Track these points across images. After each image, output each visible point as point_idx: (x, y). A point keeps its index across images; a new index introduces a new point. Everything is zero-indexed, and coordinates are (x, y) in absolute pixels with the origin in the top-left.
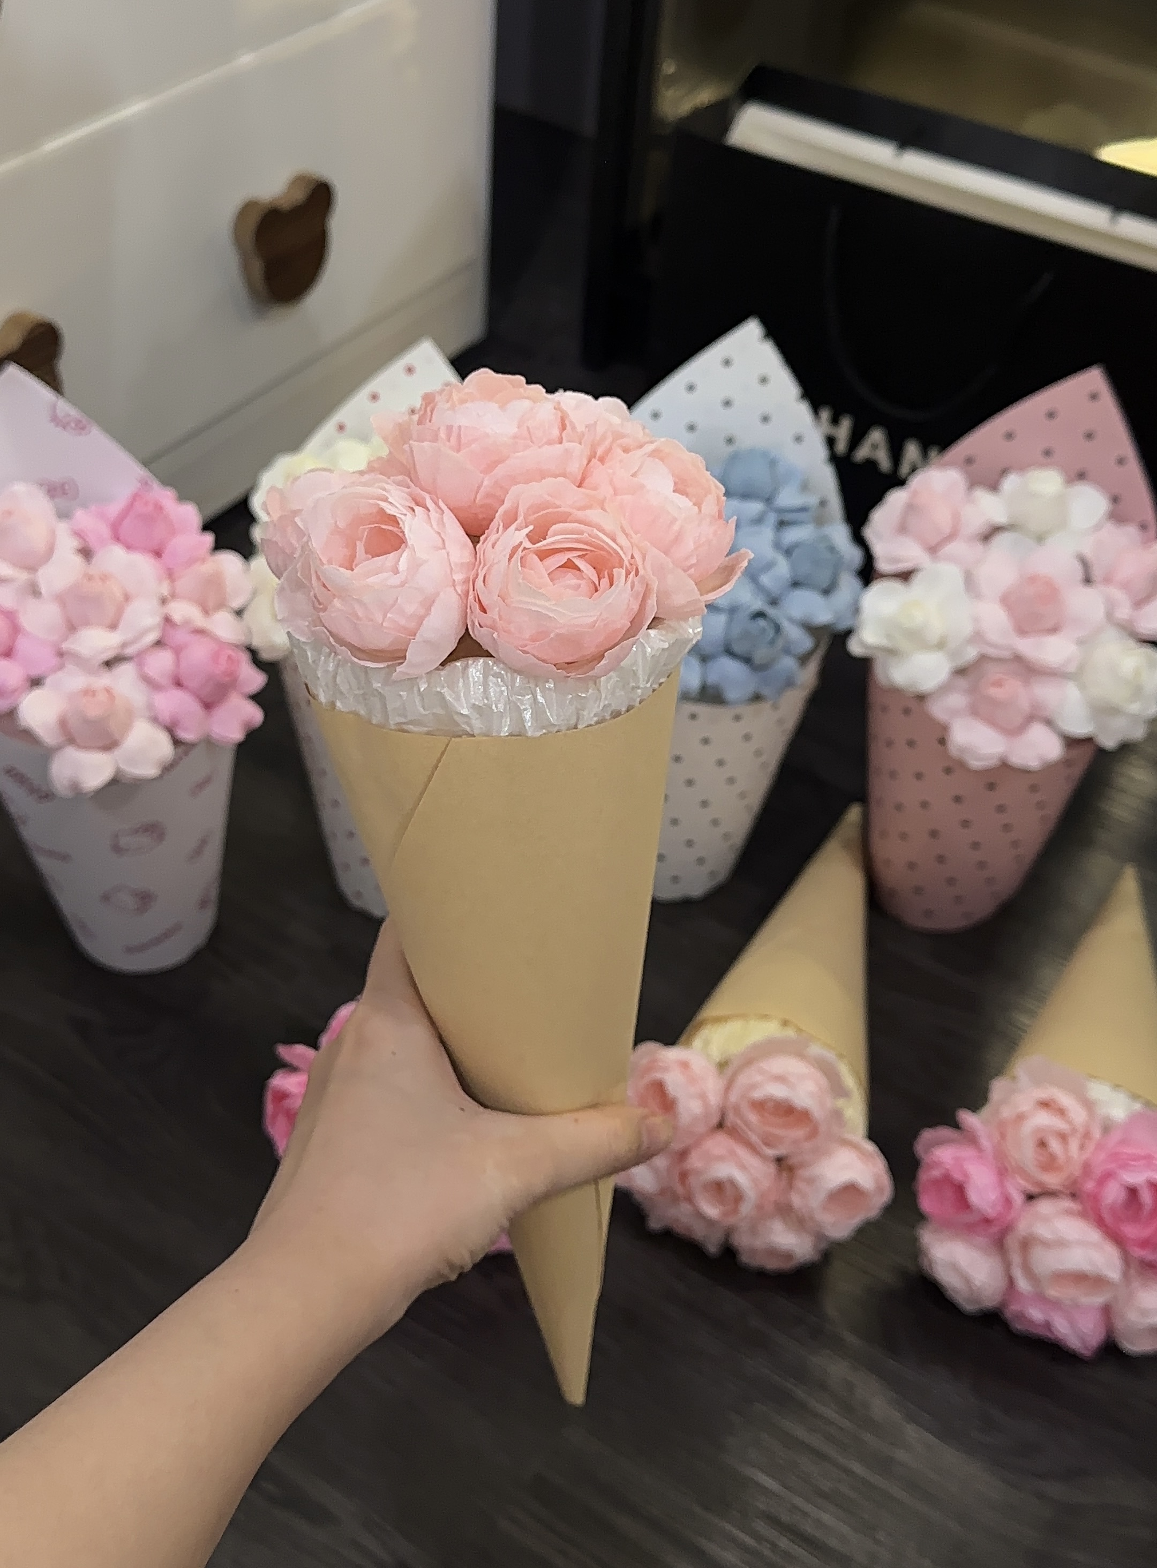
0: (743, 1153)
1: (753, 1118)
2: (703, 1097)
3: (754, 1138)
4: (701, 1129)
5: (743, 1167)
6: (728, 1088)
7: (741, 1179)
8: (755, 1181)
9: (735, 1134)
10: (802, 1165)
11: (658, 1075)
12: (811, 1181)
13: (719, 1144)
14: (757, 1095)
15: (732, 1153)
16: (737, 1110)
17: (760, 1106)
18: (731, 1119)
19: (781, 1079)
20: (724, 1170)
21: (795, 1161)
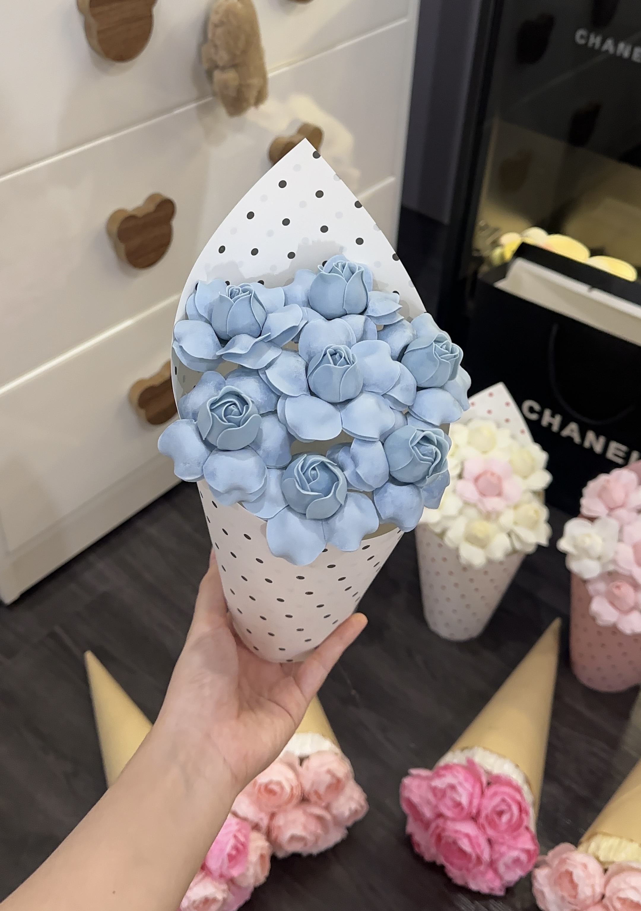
1: (618, 905)
2: (593, 886)
4: (590, 901)
6: (607, 883)
11: (571, 869)
14: (622, 895)
16: (610, 898)
17: (624, 901)
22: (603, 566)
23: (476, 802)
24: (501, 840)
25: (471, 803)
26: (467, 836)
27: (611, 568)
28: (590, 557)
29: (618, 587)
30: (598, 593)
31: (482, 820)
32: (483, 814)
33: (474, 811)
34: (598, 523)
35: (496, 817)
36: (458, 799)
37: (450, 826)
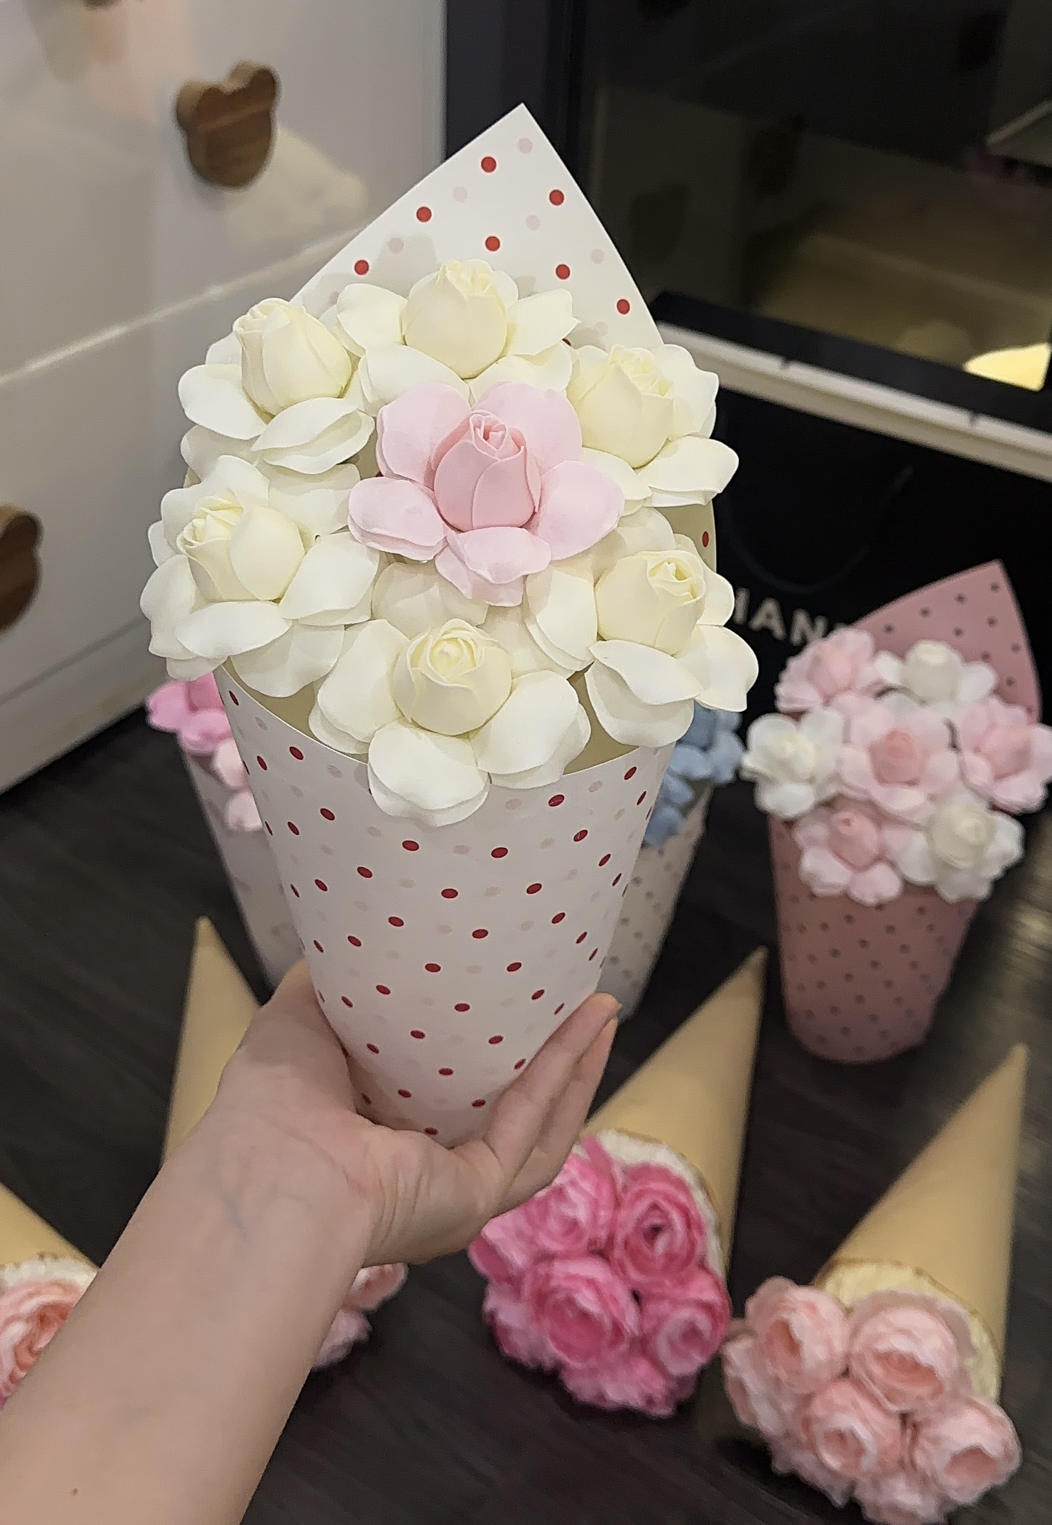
0: (865, 1405)
2: (829, 1342)
3: (878, 1392)
4: (825, 1375)
5: (865, 1421)
7: (862, 1432)
8: (875, 1434)
9: (859, 1384)
10: (928, 1422)
12: (936, 1441)
13: (842, 1393)
14: (882, 1347)
15: (855, 1405)
17: (885, 1358)
18: (856, 1368)
19: (906, 1332)
20: (846, 1421)
21: (918, 1418)
22: (819, 789)
24: (656, 1290)
26: (591, 1283)
27: (832, 790)
28: (794, 777)
29: (847, 822)
30: (813, 842)
31: (618, 1253)
32: (619, 1239)
35: (644, 1246)
36: (569, 1213)
37: (559, 1269)
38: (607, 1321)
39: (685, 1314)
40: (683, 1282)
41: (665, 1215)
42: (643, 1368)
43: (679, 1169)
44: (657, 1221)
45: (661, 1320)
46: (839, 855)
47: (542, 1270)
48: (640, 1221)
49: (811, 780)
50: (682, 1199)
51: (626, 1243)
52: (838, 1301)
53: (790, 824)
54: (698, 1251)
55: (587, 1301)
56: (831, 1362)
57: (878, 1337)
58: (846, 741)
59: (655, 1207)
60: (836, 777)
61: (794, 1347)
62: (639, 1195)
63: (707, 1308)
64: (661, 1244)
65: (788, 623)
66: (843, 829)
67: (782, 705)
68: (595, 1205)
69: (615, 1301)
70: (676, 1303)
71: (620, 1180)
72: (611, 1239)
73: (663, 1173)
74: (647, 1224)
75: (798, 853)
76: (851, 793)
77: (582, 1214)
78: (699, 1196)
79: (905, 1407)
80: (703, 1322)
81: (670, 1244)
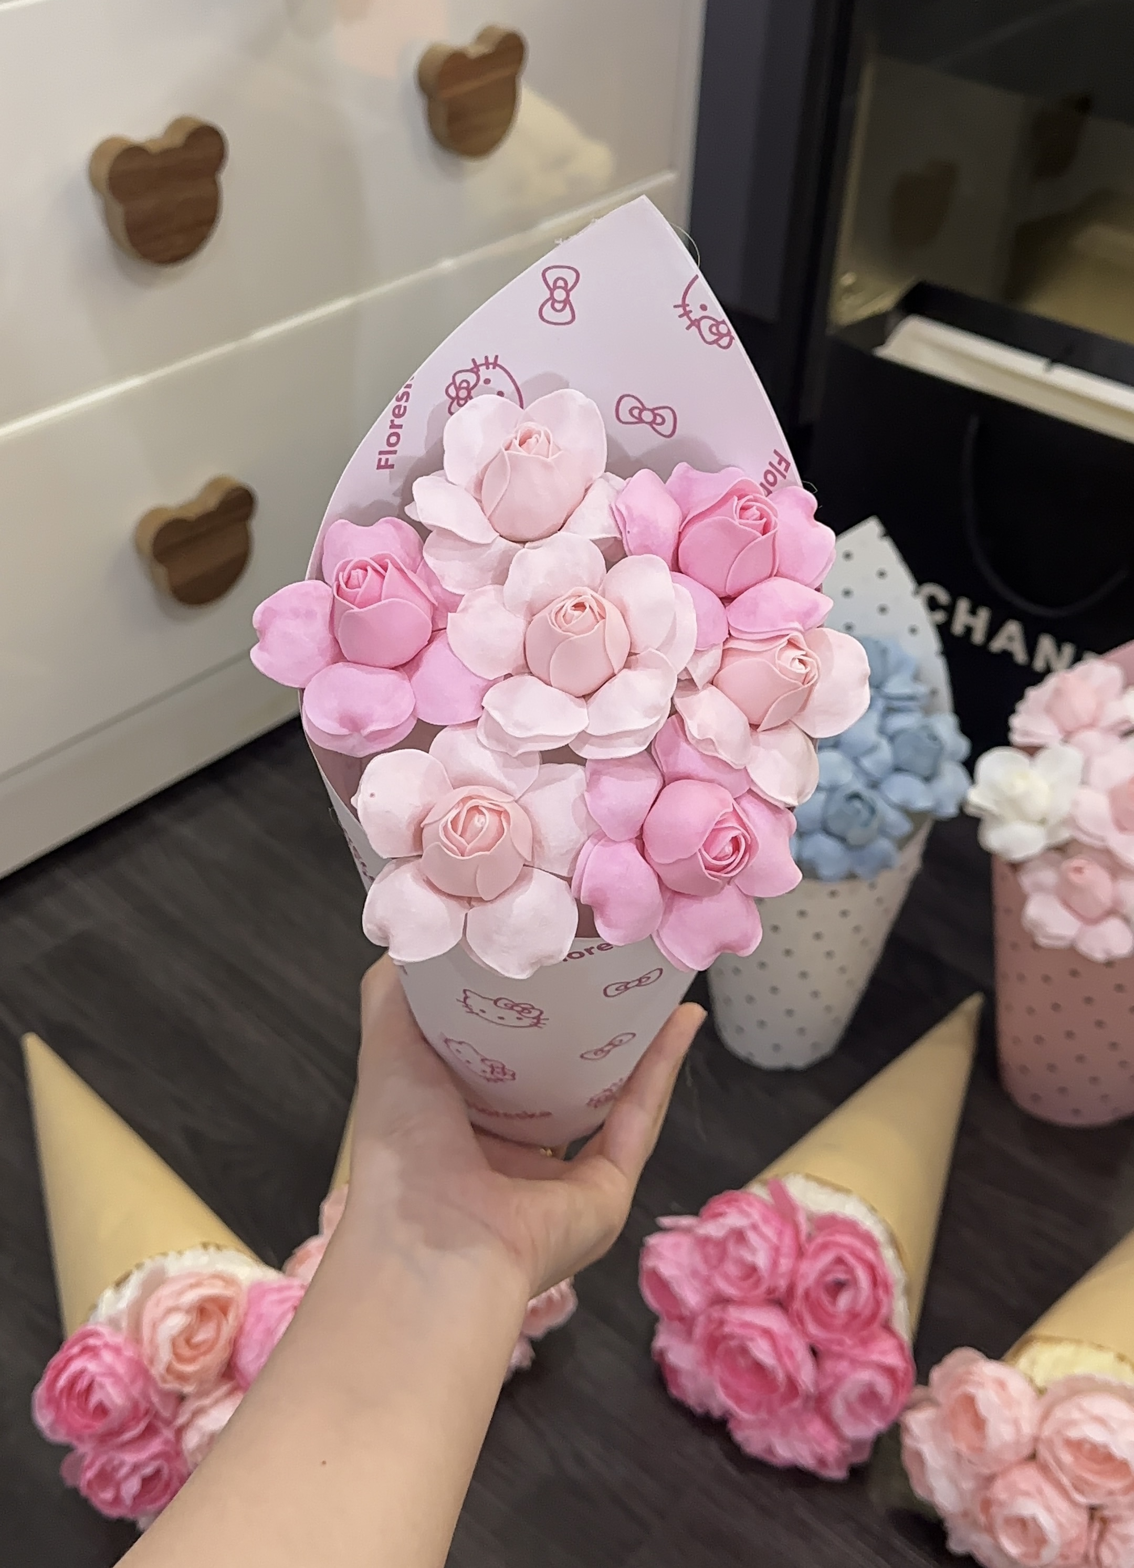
0: (1050, 1491)
1: (1067, 1458)
2: (1016, 1423)
3: (1065, 1481)
4: (1010, 1456)
5: (1049, 1509)
6: (1045, 1416)
7: (1046, 1521)
8: (1060, 1525)
9: (1044, 1469)
10: (1118, 1519)
11: (971, 1390)
12: (1125, 1539)
13: (1027, 1478)
14: (1073, 1434)
15: (1040, 1492)
16: (1050, 1443)
17: (1076, 1446)
18: (1044, 1453)
19: (1101, 1421)
20: (1029, 1508)
21: (1107, 1513)
22: (1051, 833)
23: (785, 1264)
24: (836, 1348)
25: (775, 1264)
26: (767, 1333)
27: (1065, 834)
28: (1024, 817)
29: (1079, 870)
30: (1040, 888)
31: (798, 1305)
32: (800, 1291)
33: (783, 1284)
34: (1042, 756)
35: (825, 1299)
36: (748, 1257)
37: (734, 1314)
38: (781, 1376)
39: (865, 1376)
40: (865, 1343)
41: (850, 1270)
42: (816, 1427)
43: (868, 1223)
44: (842, 1276)
45: (839, 1379)
46: (1067, 904)
47: (716, 1313)
48: (825, 1273)
49: (1043, 822)
50: (869, 1254)
51: (807, 1295)
52: (1031, 1381)
53: (1016, 867)
54: (884, 1311)
55: (762, 1351)
56: (1017, 1443)
57: (1072, 1423)
58: (1084, 782)
59: (840, 1261)
60: (1070, 821)
61: (979, 1423)
62: (825, 1247)
63: (890, 1372)
64: (844, 1300)
65: (1031, 648)
66: (1074, 877)
67: (1016, 738)
68: (776, 1251)
69: (791, 1354)
70: (856, 1363)
71: (805, 1227)
72: (791, 1289)
73: (851, 1227)
74: (830, 1278)
75: (1023, 899)
76: (1084, 838)
77: (761, 1260)
78: (888, 1254)
79: (1095, 1501)
80: (884, 1386)
81: (855, 1300)
